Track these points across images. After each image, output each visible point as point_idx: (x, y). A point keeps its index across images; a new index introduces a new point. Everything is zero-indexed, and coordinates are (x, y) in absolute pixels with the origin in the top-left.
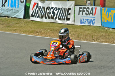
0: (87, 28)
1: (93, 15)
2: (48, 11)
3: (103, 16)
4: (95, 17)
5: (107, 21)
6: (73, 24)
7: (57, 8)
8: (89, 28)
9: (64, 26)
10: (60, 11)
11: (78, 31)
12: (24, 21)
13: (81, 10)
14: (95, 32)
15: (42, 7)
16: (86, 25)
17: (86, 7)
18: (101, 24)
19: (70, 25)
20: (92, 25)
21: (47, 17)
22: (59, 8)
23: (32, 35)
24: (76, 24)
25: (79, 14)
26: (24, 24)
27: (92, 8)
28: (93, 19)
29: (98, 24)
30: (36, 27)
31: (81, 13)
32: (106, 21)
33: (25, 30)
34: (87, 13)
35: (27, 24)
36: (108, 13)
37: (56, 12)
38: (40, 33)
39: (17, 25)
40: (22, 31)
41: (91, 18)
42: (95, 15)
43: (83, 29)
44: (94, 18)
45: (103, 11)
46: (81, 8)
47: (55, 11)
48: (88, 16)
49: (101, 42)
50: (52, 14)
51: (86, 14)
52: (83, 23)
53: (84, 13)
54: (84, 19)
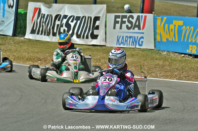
0: (130, 52)
2: (58, 22)
3: (158, 31)
4: (143, 33)
5: (167, 39)
6: (103, 46)
7: (74, 16)
8: (133, 53)
9: (87, 48)
10: (79, 22)
12: (13, 40)
13: (118, 20)
14: (144, 60)
15: (48, 15)
17: (128, 15)
18: (155, 46)
19: (99, 47)
20: (137, 46)
21: (56, 33)
22: (77, 17)
24: (108, 45)
25: (114, 28)
26: (15, 46)
27: (138, 17)
29: (148, 44)
30: (36, 50)
31: (118, 26)
32: (164, 40)
33: (17, 56)
34: (130, 25)
35: (21, 46)
36: (167, 25)
37: (72, 24)
38: (45, 61)
39: (3, 47)
40: (11, 57)
41: (136, 35)
42: (143, 29)
44: (140, 36)
45: (159, 22)
47: (70, 22)
48: (131, 30)
49: (157, 77)
50: (64, 27)
51: (128, 28)
52: (121, 43)
53: (124, 26)
54: (123, 37)
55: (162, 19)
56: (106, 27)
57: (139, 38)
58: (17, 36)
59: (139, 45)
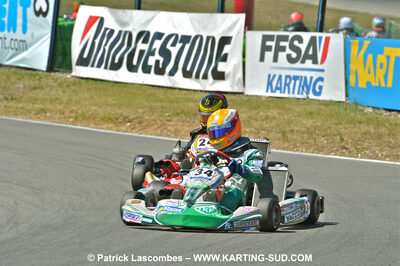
0: (302, 107)
1: (315, 62)
3: (352, 67)
4: (323, 71)
5: (368, 83)
6: (239, 93)
7: (177, 36)
8: (308, 109)
10: (188, 46)
11: (274, 118)
12: (54, 80)
13: (268, 43)
15: (120, 32)
16: (291, 96)
17: (291, 35)
18: (347, 96)
20: (311, 96)
21: (137, 66)
22: (183, 37)
23: (111, 129)
25: (262, 59)
26: (64, 92)
27: (313, 39)
28: (316, 75)
29: (334, 92)
31: (269, 55)
32: (362, 85)
33: (80, 112)
34: (294, 55)
37: (174, 51)
39: (40, 94)
40: (67, 114)
41: (308, 74)
42: (322, 62)
43: (288, 110)
44: (319, 74)
45: (354, 50)
46: (271, 38)
51: (291, 60)
52: (277, 88)
53: (282, 56)
54: (280, 77)
55: (361, 45)
56: (244, 56)
57: (314, 80)
58: (55, 71)
59: (315, 93)
